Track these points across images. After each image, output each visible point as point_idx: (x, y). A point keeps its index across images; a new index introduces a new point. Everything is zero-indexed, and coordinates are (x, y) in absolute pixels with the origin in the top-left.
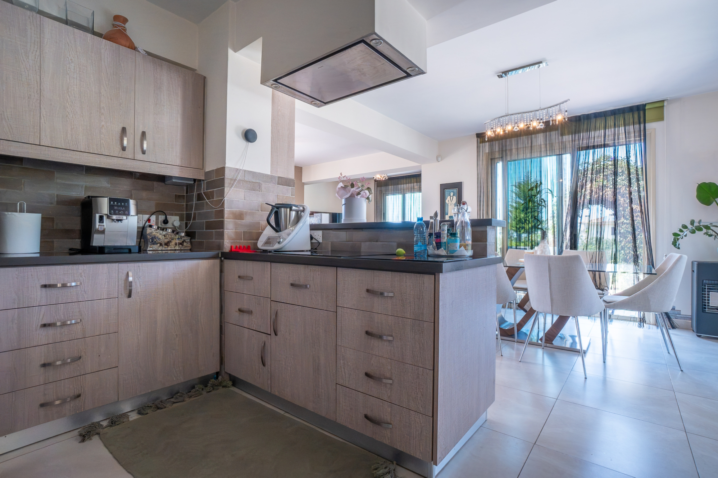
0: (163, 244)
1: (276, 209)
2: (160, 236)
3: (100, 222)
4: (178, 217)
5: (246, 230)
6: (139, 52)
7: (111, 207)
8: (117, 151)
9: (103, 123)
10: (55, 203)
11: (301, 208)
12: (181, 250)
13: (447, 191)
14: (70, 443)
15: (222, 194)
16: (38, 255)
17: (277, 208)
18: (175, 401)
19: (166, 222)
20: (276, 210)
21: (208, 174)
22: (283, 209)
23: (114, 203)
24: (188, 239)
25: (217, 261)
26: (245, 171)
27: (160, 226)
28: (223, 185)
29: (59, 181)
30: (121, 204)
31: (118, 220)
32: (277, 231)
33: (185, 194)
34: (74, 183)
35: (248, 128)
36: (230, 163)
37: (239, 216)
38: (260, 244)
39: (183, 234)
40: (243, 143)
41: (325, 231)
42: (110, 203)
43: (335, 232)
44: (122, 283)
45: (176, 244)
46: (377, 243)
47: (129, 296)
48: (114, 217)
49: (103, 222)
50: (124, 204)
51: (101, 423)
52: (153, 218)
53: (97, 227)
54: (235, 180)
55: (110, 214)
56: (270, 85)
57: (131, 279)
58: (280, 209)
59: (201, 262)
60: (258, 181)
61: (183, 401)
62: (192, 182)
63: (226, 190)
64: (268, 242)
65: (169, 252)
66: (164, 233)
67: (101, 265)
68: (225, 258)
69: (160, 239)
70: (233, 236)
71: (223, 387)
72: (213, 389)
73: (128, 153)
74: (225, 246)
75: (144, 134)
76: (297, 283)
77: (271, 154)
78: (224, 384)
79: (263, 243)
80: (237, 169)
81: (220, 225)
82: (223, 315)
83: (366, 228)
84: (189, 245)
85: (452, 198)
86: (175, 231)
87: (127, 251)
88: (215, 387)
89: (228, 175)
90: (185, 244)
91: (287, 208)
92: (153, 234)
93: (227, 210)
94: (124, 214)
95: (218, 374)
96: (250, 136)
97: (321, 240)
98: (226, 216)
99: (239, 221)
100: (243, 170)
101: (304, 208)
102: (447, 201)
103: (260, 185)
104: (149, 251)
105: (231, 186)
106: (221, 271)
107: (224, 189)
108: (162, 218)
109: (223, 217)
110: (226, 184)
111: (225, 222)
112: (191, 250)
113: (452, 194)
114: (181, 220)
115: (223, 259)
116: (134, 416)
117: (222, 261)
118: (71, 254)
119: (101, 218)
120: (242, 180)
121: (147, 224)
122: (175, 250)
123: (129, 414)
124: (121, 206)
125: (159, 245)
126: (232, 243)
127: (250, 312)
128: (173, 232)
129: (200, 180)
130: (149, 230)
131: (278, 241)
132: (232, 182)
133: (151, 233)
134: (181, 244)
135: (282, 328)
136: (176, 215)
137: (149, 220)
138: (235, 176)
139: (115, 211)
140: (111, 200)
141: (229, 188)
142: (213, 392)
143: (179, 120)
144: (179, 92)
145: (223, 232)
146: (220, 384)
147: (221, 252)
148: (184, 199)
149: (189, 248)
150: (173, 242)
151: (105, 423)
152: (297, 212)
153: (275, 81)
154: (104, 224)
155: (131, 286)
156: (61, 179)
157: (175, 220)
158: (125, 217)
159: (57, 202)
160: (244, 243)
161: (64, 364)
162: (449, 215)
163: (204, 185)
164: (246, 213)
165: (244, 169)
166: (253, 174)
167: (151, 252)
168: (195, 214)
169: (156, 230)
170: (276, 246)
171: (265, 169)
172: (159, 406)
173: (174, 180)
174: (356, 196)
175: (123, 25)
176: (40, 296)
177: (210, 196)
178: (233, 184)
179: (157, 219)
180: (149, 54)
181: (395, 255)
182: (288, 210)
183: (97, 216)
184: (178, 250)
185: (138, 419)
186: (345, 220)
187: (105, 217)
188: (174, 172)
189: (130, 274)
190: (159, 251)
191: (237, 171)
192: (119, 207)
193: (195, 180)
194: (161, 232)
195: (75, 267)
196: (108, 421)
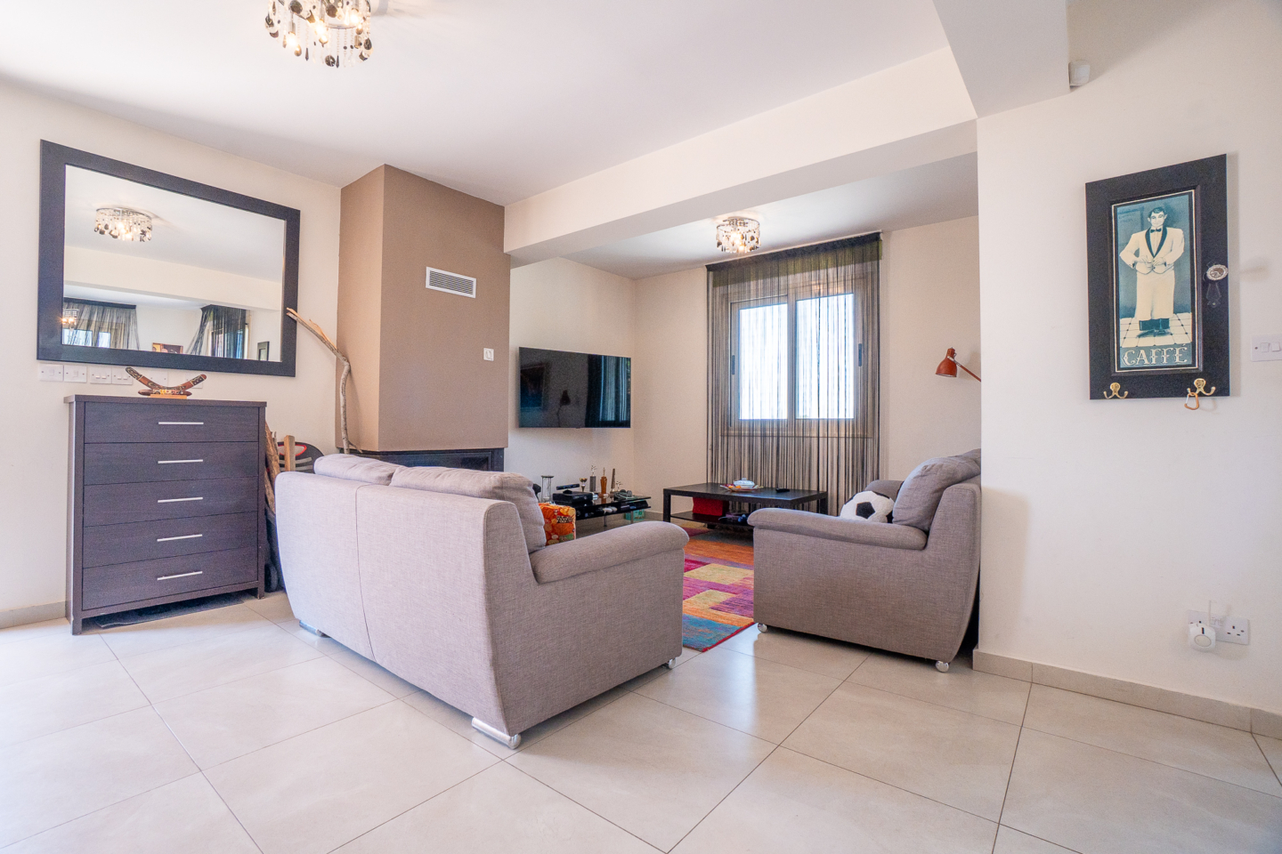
13: (1124, 214)
85: (1155, 238)
102: (1126, 256)
113: (1157, 220)
162: (1143, 314)
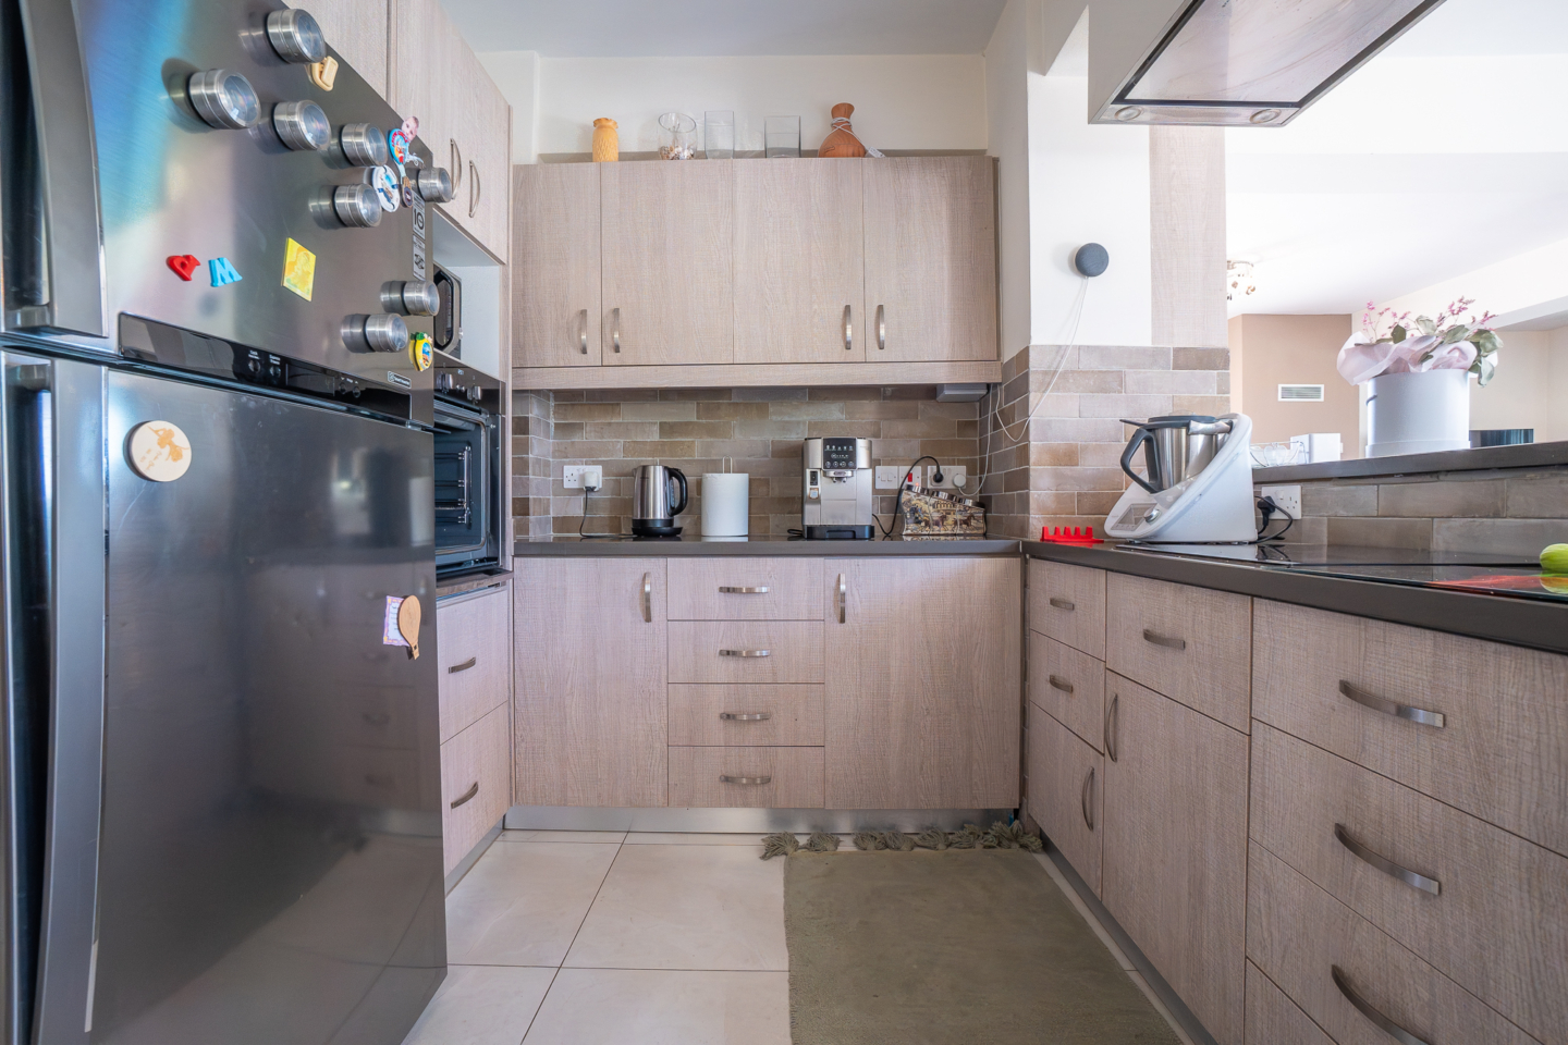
0: (931, 522)
1: (1146, 434)
2: (925, 507)
3: (812, 484)
4: (963, 469)
5: (1085, 489)
6: (871, 156)
7: (827, 456)
8: (838, 352)
9: (816, 307)
10: (770, 455)
11: (1223, 424)
12: (965, 535)
14: (749, 852)
15: (1025, 409)
16: (746, 539)
17: (1149, 430)
18: (920, 843)
19: (938, 478)
20: (1149, 434)
21: (1006, 368)
22: (1167, 432)
23: (831, 448)
24: (979, 513)
25: (1016, 562)
26: (1079, 348)
27: (929, 486)
28: (1026, 390)
29: (774, 418)
30: (842, 448)
31: (839, 479)
32: (1151, 490)
33: (978, 419)
34: (794, 419)
35: (1083, 242)
36: (1044, 334)
37: (1067, 456)
38: (1111, 526)
39: (969, 503)
40: (1076, 281)
41: (1314, 487)
42: (825, 447)
43: (1340, 488)
44: (830, 593)
45: (956, 523)
46: (1498, 521)
47: (842, 620)
48: (832, 473)
49: (816, 484)
50: (848, 448)
51: (797, 838)
52: (917, 471)
53: (808, 491)
54: (1055, 372)
55: (825, 467)
56: (1113, 118)
57: (843, 587)
58: (1159, 432)
59: (978, 560)
60: (1115, 368)
61: (935, 848)
62: (984, 392)
63: (1033, 397)
64: (1129, 518)
65: (943, 538)
66: (933, 501)
67: (798, 560)
68: (1033, 557)
69: (925, 512)
70: (1051, 504)
71: (1022, 846)
72: (999, 844)
73: (856, 353)
74: (1032, 528)
75: (880, 308)
76: (1158, 631)
77: (1154, 293)
78: (1025, 840)
79: (1115, 520)
80: (1060, 347)
81: (1021, 480)
82: (1027, 684)
83: (1448, 471)
84: (982, 525)
86: (955, 497)
87: (850, 535)
88: (1005, 842)
89: (1035, 363)
90: (973, 522)
91: (1179, 427)
92: (913, 502)
93: (1035, 444)
94: (847, 467)
95: (1017, 813)
96: (1088, 263)
97: (1297, 514)
98: (1033, 457)
99: (1066, 470)
100: (1074, 347)
101: (1231, 424)
103: (1120, 377)
104: (907, 535)
105: (1044, 388)
106: (1025, 585)
107: (1027, 398)
108: (931, 470)
109: (1028, 464)
110: (1032, 387)
111: (1032, 473)
112: (985, 535)
114: (970, 472)
115: (1028, 556)
116: (847, 846)
117: (1025, 563)
118: (790, 539)
119: (814, 475)
120: (1073, 372)
121: (907, 483)
122: (955, 535)
123: (841, 838)
124: (843, 452)
125: (923, 524)
126: (1049, 520)
127: (1070, 689)
128: (951, 497)
129: (996, 385)
130: (905, 497)
131: (1146, 515)
132: (1047, 380)
133: (909, 501)
134: (966, 522)
135: (1125, 744)
136: (960, 463)
137: (909, 476)
138: (1055, 366)
139: (832, 461)
140: (827, 442)
141: (1039, 394)
142: (999, 851)
143: (946, 264)
144: (944, 210)
145: (1028, 495)
146: (1015, 838)
147: (1023, 542)
148: (976, 427)
149: (981, 532)
150: (950, 519)
151: (803, 841)
152: (1211, 435)
153: (1121, 99)
154: (819, 486)
155: (843, 601)
156: (778, 414)
157: (956, 475)
158: (849, 473)
159: (773, 452)
160: (1080, 521)
161: (752, 721)
163: (1001, 394)
164: (1085, 449)
165: (1078, 342)
166: (1103, 352)
167: (909, 539)
168: (990, 457)
169: (918, 495)
170: (1143, 530)
171: (1140, 335)
172: (890, 843)
173: (947, 392)
174: (1412, 369)
175: (846, 119)
176: (718, 604)
177: (1007, 416)
178: (1049, 384)
179: (924, 473)
180: (888, 153)
181: (1537, 566)
182: (1184, 431)
183: (808, 472)
184: (959, 535)
185: (850, 853)
186: (1374, 448)
187: (819, 474)
188: (938, 375)
189: (843, 579)
190: (925, 538)
191: (1057, 352)
192: (840, 453)
193: (988, 386)
194: (928, 498)
195: (762, 560)
196: (808, 837)
